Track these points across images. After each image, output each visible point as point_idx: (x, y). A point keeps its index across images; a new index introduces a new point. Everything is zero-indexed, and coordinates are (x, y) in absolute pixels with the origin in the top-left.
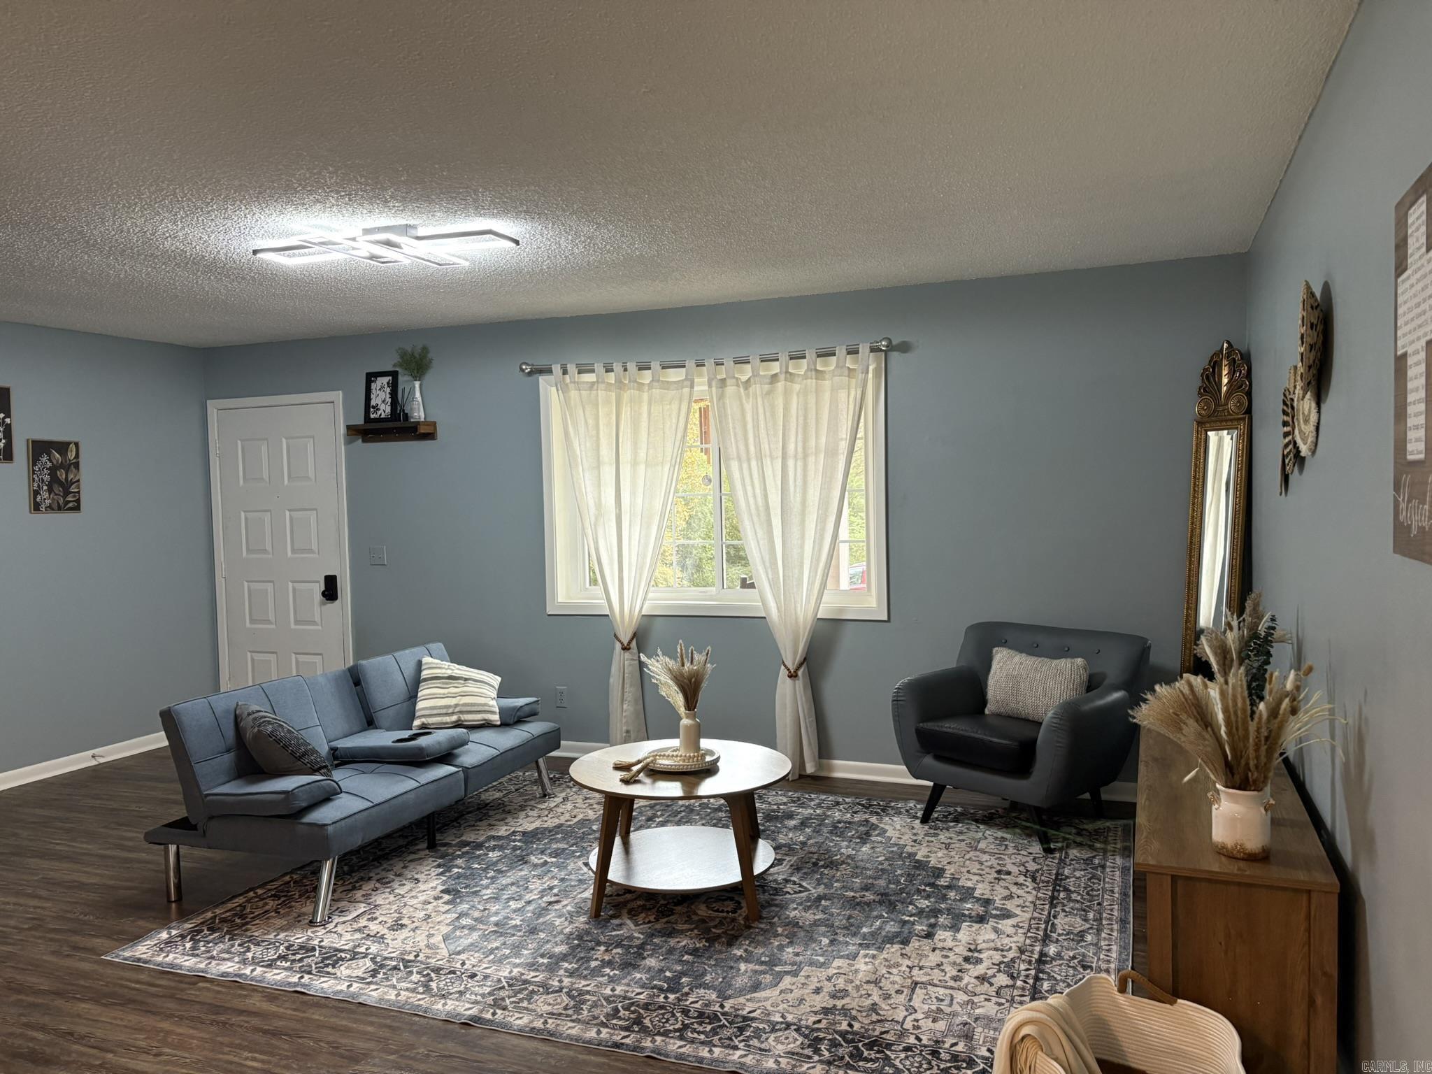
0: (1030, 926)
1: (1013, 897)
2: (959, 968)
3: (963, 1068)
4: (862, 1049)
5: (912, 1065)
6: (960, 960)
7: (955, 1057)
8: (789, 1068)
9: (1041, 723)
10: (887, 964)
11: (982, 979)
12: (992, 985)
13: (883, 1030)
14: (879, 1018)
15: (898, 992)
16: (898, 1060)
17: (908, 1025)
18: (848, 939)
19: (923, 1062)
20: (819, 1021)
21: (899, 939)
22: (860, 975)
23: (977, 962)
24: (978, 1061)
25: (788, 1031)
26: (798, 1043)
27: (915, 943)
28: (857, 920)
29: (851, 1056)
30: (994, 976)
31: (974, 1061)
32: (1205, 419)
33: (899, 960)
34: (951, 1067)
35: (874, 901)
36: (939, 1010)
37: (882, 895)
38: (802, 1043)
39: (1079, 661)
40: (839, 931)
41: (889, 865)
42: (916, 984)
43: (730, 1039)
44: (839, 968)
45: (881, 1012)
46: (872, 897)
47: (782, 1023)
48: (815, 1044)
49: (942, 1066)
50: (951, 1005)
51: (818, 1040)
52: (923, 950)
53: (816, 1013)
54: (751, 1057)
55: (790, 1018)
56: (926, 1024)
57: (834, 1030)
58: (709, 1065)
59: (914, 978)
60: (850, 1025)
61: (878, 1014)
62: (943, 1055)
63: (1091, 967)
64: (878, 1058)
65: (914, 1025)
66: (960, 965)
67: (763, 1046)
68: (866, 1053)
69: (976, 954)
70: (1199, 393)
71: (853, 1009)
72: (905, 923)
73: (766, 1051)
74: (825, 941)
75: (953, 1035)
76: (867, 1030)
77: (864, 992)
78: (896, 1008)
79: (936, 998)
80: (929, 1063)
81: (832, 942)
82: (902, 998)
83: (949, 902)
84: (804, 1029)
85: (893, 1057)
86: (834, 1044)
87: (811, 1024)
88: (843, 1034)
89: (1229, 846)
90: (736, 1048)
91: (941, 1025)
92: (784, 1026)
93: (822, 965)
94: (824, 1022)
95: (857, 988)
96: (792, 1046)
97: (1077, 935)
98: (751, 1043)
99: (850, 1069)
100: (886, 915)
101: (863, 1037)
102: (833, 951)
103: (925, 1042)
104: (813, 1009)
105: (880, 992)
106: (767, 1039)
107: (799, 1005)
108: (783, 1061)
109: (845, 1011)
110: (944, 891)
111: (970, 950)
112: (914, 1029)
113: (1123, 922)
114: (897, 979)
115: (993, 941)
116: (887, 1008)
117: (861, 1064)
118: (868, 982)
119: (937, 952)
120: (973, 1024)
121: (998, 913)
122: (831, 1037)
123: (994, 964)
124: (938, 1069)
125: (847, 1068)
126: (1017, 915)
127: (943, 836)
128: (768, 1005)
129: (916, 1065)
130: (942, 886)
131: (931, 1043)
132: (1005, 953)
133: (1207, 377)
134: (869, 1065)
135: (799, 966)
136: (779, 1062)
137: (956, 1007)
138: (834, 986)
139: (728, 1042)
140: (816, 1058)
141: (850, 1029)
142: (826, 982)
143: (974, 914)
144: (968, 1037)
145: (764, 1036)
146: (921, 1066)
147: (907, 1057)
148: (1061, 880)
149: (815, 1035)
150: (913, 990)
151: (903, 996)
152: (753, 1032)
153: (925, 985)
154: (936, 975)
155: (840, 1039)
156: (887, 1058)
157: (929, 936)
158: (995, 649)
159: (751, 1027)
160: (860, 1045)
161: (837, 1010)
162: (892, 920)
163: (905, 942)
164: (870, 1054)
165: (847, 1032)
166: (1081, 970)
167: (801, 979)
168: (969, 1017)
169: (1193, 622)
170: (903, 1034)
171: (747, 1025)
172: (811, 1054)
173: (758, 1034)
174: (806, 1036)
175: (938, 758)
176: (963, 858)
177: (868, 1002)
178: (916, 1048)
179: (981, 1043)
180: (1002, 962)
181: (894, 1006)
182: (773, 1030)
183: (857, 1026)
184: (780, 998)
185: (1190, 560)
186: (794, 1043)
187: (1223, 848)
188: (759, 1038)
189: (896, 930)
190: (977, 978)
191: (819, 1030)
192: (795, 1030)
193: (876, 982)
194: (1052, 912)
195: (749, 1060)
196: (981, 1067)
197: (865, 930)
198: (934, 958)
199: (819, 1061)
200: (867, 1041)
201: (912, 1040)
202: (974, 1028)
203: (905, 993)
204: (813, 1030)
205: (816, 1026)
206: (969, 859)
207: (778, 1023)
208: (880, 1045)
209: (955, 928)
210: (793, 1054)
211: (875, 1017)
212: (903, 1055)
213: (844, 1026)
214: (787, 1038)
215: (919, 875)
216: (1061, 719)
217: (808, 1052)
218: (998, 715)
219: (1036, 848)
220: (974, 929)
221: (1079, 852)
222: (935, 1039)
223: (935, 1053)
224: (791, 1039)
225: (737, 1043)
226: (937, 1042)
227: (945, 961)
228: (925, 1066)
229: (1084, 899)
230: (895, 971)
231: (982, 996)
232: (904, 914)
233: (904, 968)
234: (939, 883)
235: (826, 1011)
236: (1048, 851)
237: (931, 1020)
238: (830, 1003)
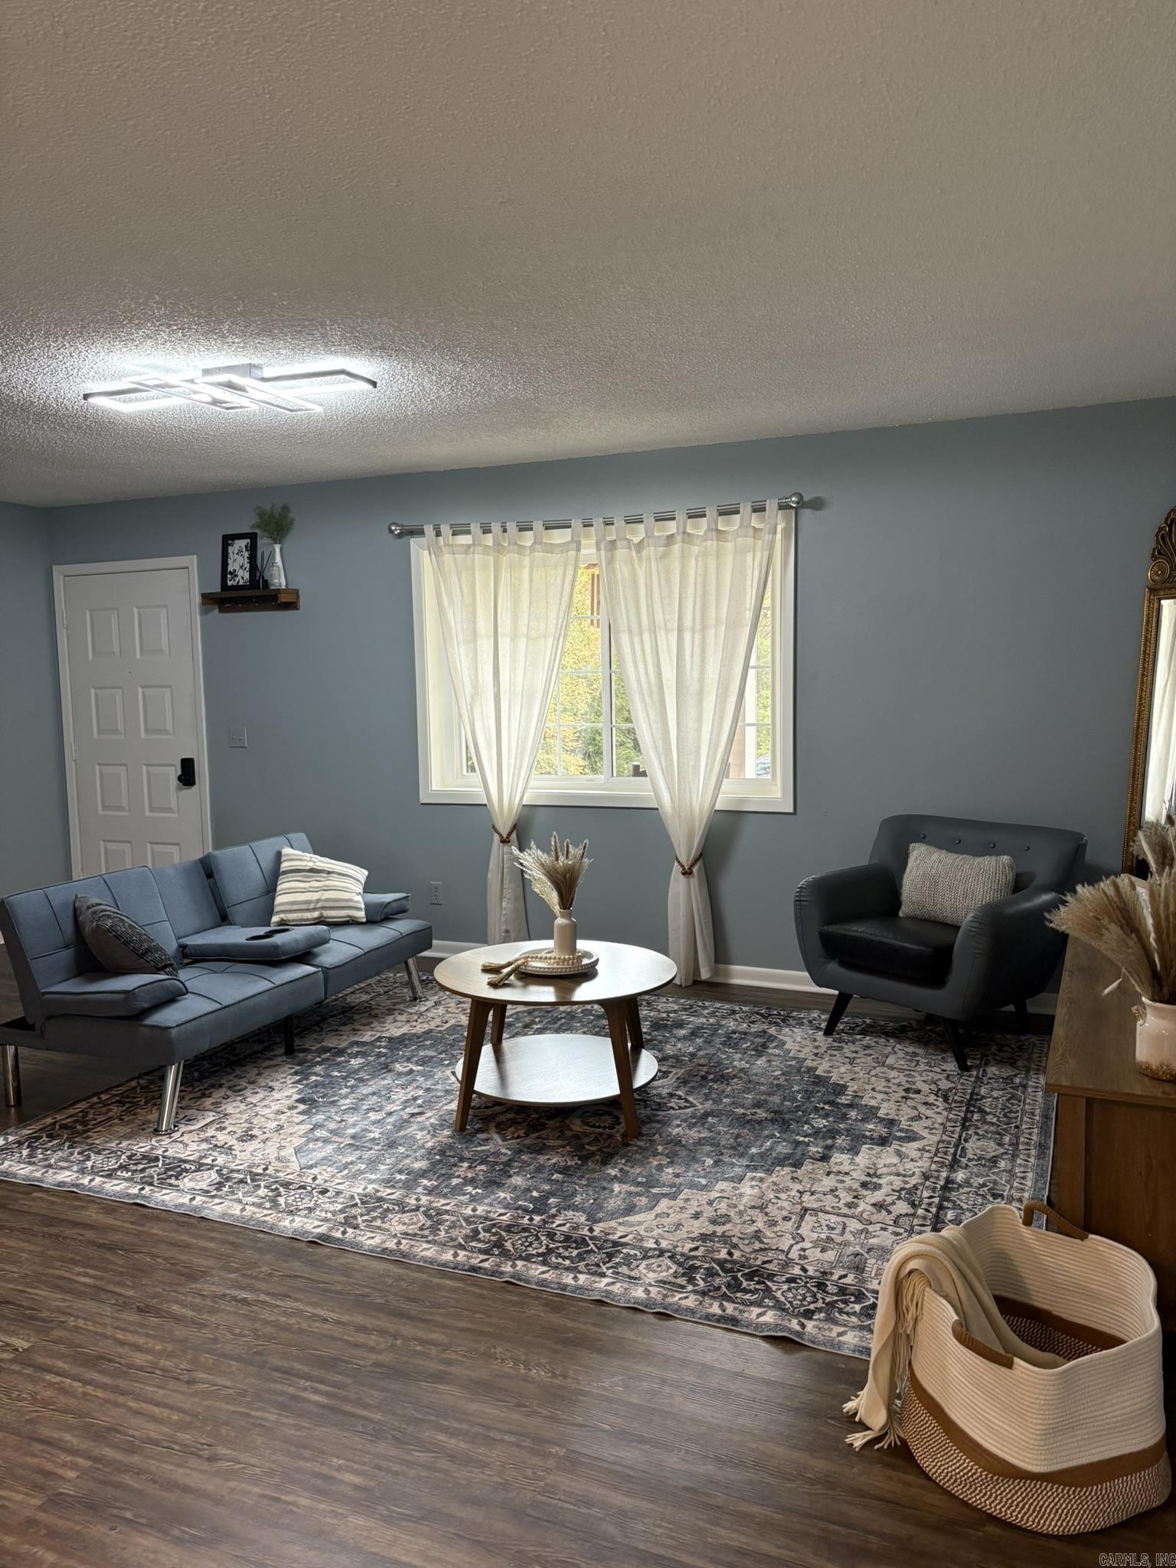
0: (937, 1150)
1: (921, 1118)
2: (855, 1194)
3: (851, 1302)
4: (741, 1279)
5: (795, 1297)
6: (856, 1185)
7: (843, 1291)
8: (659, 1298)
9: (959, 927)
10: (775, 1188)
11: (879, 1206)
12: (889, 1212)
13: (766, 1259)
14: (763, 1246)
15: (785, 1219)
16: (780, 1292)
17: (794, 1254)
18: (734, 1160)
19: (808, 1295)
20: (696, 1249)
21: (791, 1161)
22: (745, 1200)
23: (875, 1187)
24: (868, 1295)
25: (661, 1259)
26: (671, 1271)
27: (808, 1166)
28: (745, 1139)
29: (728, 1286)
30: (894, 1203)
31: (864, 1294)
32: (1158, 586)
33: (789, 1184)
34: (838, 1301)
35: (766, 1119)
36: (829, 1239)
37: (775, 1112)
38: (676, 1272)
39: (1006, 859)
40: (724, 1151)
41: (786, 1080)
42: (806, 1210)
43: (598, 1265)
44: (722, 1191)
45: (765, 1240)
46: (764, 1115)
47: (655, 1249)
48: (690, 1273)
49: (828, 1300)
50: (843, 1233)
51: (694, 1269)
52: (817, 1174)
53: (693, 1240)
54: (618, 1285)
55: (664, 1244)
56: (814, 1254)
57: (712, 1258)
58: (573, 1292)
59: (804, 1204)
60: (730, 1254)
61: (761, 1242)
62: (830, 1287)
63: (1002, 1196)
64: (757, 1290)
65: (800, 1255)
66: (856, 1190)
67: (633, 1274)
68: (745, 1284)
69: (875, 1180)
70: (1153, 555)
71: (734, 1236)
72: (798, 1143)
73: (635, 1279)
74: (709, 1161)
75: (843, 1267)
76: (748, 1259)
77: (747, 1218)
78: (782, 1236)
79: (827, 1226)
80: (814, 1296)
81: (717, 1163)
82: (789, 1226)
83: (850, 1122)
84: (678, 1257)
85: (774, 1288)
86: (711, 1273)
87: (687, 1252)
88: (721, 1263)
89: (1154, 1067)
90: (603, 1275)
91: (830, 1255)
92: (657, 1252)
93: (703, 1188)
94: (702, 1249)
95: (741, 1213)
96: (665, 1274)
97: (989, 1160)
98: (620, 1270)
99: (727, 1301)
100: (778, 1135)
101: (743, 1266)
102: (718, 1172)
103: (811, 1273)
104: (691, 1235)
105: (766, 1219)
106: (638, 1266)
107: (675, 1231)
108: (654, 1290)
109: (725, 1238)
110: (844, 1110)
111: (869, 1175)
112: (800, 1259)
113: (1042, 1147)
114: (786, 1204)
115: (895, 1165)
116: (772, 1235)
117: (739, 1295)
118: (753, 1207)
119: (832, 1176)
120: (866, 1255)
121: (903, 1135)
122: (707, 1265)
123: (894, 1190)
124: (823, 1303)
125: (723, 1300)
126: (925, 1138)
127: (848, 1050)
128: (641, 1229)
129: (800, 1297)
130: (843, 1104)
131: (818, 1274)
132: (907, 1179)
133: (1163, 537)
134: (747, 1296)
135: (678, 1188)
136: (649, 1291)
137: (848, 1237)
138: (716, 1211)
139: (595, 1268)
140: (690, 1288)
141: (729, 1258)
142: (707, 1207)
143: (875, 1135)
144: (859, 1269)
145: (635, 1263)
146: (804, 1299)
147: (789, 1289)
148: (976, 1100)
149: (691, 1263)
150: (802, 1217)
151: (790, 1223)
152: (623, 1258)
153: (815, 1211)
154: (829, 1201)
155: (718, 1268)
156: (768, 1290)
157: (825, 1158)
158: (912, 846)
159: (621, 1252)
160: (739, 1274)
161: (717, 1237)
162: (785, 1140)
163: (797, 1165)
164: (749, 1285)
165: (726, 1261)
166: (991, 1199)
167: (679, 1202)
168: (862, 1248)
169: (1137, 816)
170: (787, 1264)
171: (617, 1251)
172: (684, 1283)
173: (628, 1261)
174: (680, 1264)
175: (842, 964)
176: (868, 1074)
177: (751, 1229)
178: (801, 1279)
179: (873, 1275)
180: (903, 1189)
181: (780, 1234)
182: (645, 1257)
183: (737, 1254)
184: (655, 1223)
185: (1136, 747)
186: (667, 1271)
187: (1147, 1068)
188: (628, 1265)
189: (788, 1151)
190: (874, 1205)
191: (695, 1257)
192: (669, 1257)
193: (762, 1208)
194: (964, 1135)
195: (617, 1288)
196: (871, 1302)
197: (754, 1150)
198: (829, 1182)
199: (693, 1291)
200: (747, 1271)
201: (797, 1271)
202: (866, 1259)
203: (793, 1220)
204: (689, 1258)
205: (693, 1253)
206: (875, 1076)
207: (651, 1249)
208: (761, 1276)
209: (854, 1150)
210: (665, 1283)
211: (757, 1246)
212: (785, 1287)
213: (723, 1254)
214: (659, 1266)
215: (818, 1092)
216: (980, 923)
217: (682, 1281)
218: (913, 918)
219: (951, 1066)
220: (874, 1152)
221: (998, 1070)
222: (822, 1270)
223: (821, 1286)
224: (664, 1267)
225: (605, 1270)
226: (824, 1273)
227: (840, 1186)
228: (809, 1299)
229: (1001, 1122)
230: (783, 1196)
231: (878, 1225)
232: (798, 1134)
233: (794, 1193)
234: (840, 1101)
235: (704, 1237)
236: (964, 1067)
237: (819, 1249)
238: (710, 1229)
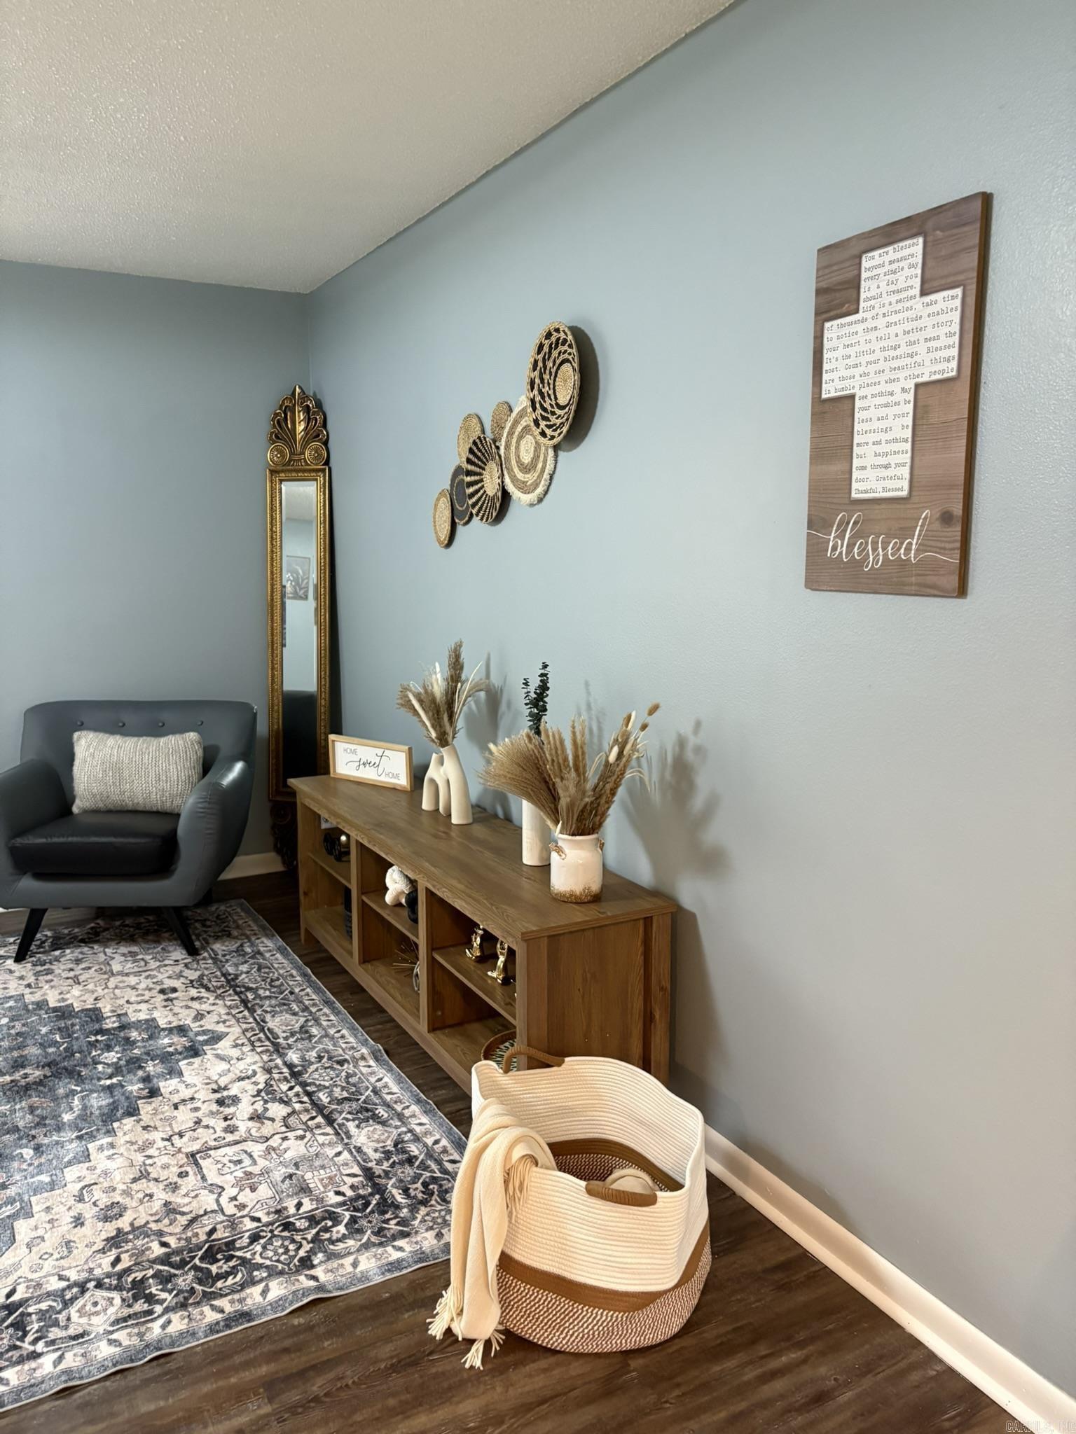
0: (249, 1040)
1: (202, 1015)
2: (222, 1116)
3: (331, 1227)
4: (204, 1265)
5: (276, 1253)
6: (215, 1107)
7: (312, 1220)
8: (135, 1341)
10: (136, 1147)
11: (256, 1117)
12: (273, 1120)
13: (208, 1229)
14: (189, 1217)
15: (180, 1175)
16: (257, 1256)
17: (230, 1209)
18: (55, 1138)
19: (286, 1243)
20: (118, 1260)
21: (121, 1111)
22: (117, 1177)
23: (233, 1101)
24: (338, 1210)
25: (87, 1295)
26: (118, 1301)
27: (145, 1109)
28: (43, 1108)
29: (200, 1282)
30: (266, 1110)
31: (334, 1213)
32: (279, 468)
33: (147, 1136)
34: (318, 1233)
35: (45, 1076)
36: (249, 1175)
37: (49, 1065)
38: (123, 1300)
39: (193, 736)
40: (33, 1132)
41: (23, 1025)
42: (193, 1155)
43: (15, 1347)
44: (80, 1179)
45: (184, 1209)
46: (38, 1073)
47: (69, 1287)
48: (139, 1290)
49: (309, 1237)
50: (255, 1163)
51: (139, 1285)
52: (163, 1113)
53: (103, 1251)
54: (69, 1356)
55: (74, 1276)
56: (246, 1197)
57: (148, 1261)
58: (16, 1401)
59: (183, 1150)
60: (164, 1244)
61: (183, 1214)
62: (298, 1224)
63: (346, 1060)
64: (234, 1267)
65: (235, 1206)
66: (218, 1112)
67: (72, 1331)
68: (214, 1269)
69: (225, 1093)
70: (271, 439)
71: (148, 1223)
72: (110, 1089)
73: (82, 1335)
74: (28, 1153)
75: (288, 1196)
76: (188, 1240)
77: (141, 1195)
78: (197, 1196)
79: (230, 1161)
80: (293, 1241)
81: (37, 1149)
82: (192, 1181)
83: (139, 1044)
84: (107, 1280)
85: (248, 1255)
86: (164, 1280)
87: (110, 1269)
88: (164, 1260)
89: (578, 893)
90: (35, 1356)
91: (264, 1191)
92: (75, 1290)
93: (52, 1186)
94: (125, 1257)
95: (127, 1193)
96: (111, 1310)
97: (300, 1032)
98: (51, 1336)
99: (215, 1298)
100: (79, 1089)
101: (190, 1251)
102: (50, 1161)
103: (265, 1219)
104: (95, 1248)
105: (161, 1186)
106: (69, 1319)
107: (70, 1252)
108: (121, 1336)
109: (139, 1230)
110: (122, 1034)
111: (215, 1091)
112: (240, 1210)
113: (327, 1003)
114: (165, 1159)
115: (229, 1071)
116: (187, 1200)
117: (219, 1284)
118: (135, 1180)
119: (181, 1107)
120: (297, 1172)
121: (205, 1037)
122: (151, 1272)
123: (254, 1096)
124: (308, 1243)
125: (209, 1300)
126: (228, 1034)
127: (58, 968)
128: (24, 1271)
129: (281, 1251)
130: (114, 1029)
131: (272, 1217)
132: (254, 1079)
133: (279, 422)
134: (230, 1281)
135: (22, 1201)
136: (115, 1341)
137: (262, 1163)
138: (95, 1204)
139: (15, 1354)
140: (158, 1309)
141: (167, 1250)
142: (80, 1205)
143: (179, 1048)
144: (305, 1189)
145: (62, 1317)
146: (287, 1251)
147: (264, 1248)
148: (233, 979)
149: (130, 1279)
150: (197, 1164)
151: (191, 1177)
152: (39, 1320)
153: (206, 1150)
154: (205, 1136)
155: (166, 1268)
156: (244, 1262)
157: (154, 1093)
158: (76, 735)
159: (30, 1314)
160: (197, 1261)
161: (127, 1233)
162: (92, 1091)
163: (133, 1112)
164: (221, 1267)
165: (168, 1255)
166: (339, 1067)
167: (40, 1217)
168: (286, 1167)
170: (233, 1223)
171: (22, 1314)
172: (146, 1307)
173: (48, 1319)
174: (119, 1288)
175: (39, 876)
176: (107, 987)
177: (157, 1205)
178: (263, 1231)
179: (322, 1189)
180: (259, 1091)
181: (193, 1194)
182: (67, 1304)
183: (173, 1242)
184: (34, 1256)
186: (112, 1304)
187: (571, 895)
188: (56, 1323)
189: (107, 1101)
190: (251, 1119)
191: (128, 1271)
192: (96, 1287)
193: (144, 1175)
194: (257, 1018)
195: (72, 1360)
196: (348, 1217)
197: (67, 1117)
198: (184, 1118)
199: (167, 1310)
200: (200, 1253)
201: (249, 1225)
202: (303, 1177)
203: (191, 1173)
204: (120, 1276)
205: (119, 1267)
206: (116, 987)
207: (64, 1290)
208: (220, 1250)
209: (175, 1072)
210: (125, 1319)
211: (183, 1220)
212: (258, 1248)
213: (157, 1250)
214: (95, 1304)
215: (73, 1025)
217: (140, 1306)
218: (86, 812)
219: (179, 954)
220: (196, 1066)
221: (223, 945)
222: (273, 1210)
223: (288, 1226)
224: (102, 1303)
225: (31, 1348)
226: (278, 1212)
227: (199, 1114)
228: (292, 1247)
229: (274, 993)
230: (150, 1152)
231: (276, 1137)
232: (99, 1079)
233: (161, 1144)
234: (107, 1027)
235: (116, 1241)
236: (193, 951)
237: (248, 1190)
238: (110, 1229)
